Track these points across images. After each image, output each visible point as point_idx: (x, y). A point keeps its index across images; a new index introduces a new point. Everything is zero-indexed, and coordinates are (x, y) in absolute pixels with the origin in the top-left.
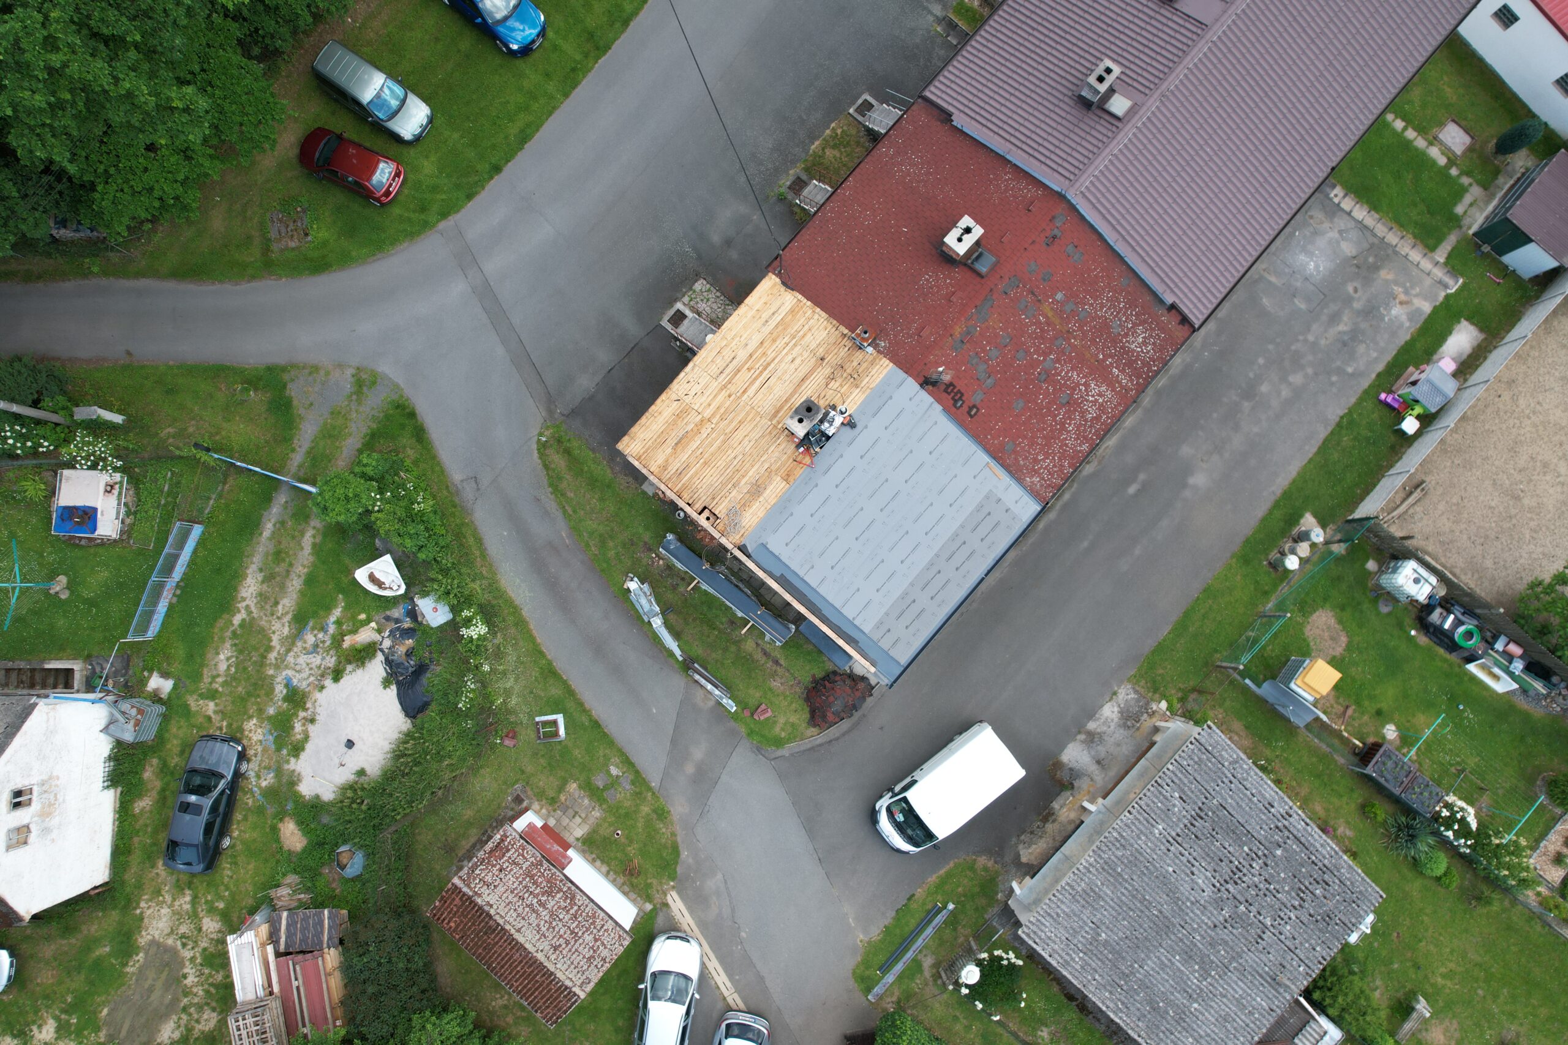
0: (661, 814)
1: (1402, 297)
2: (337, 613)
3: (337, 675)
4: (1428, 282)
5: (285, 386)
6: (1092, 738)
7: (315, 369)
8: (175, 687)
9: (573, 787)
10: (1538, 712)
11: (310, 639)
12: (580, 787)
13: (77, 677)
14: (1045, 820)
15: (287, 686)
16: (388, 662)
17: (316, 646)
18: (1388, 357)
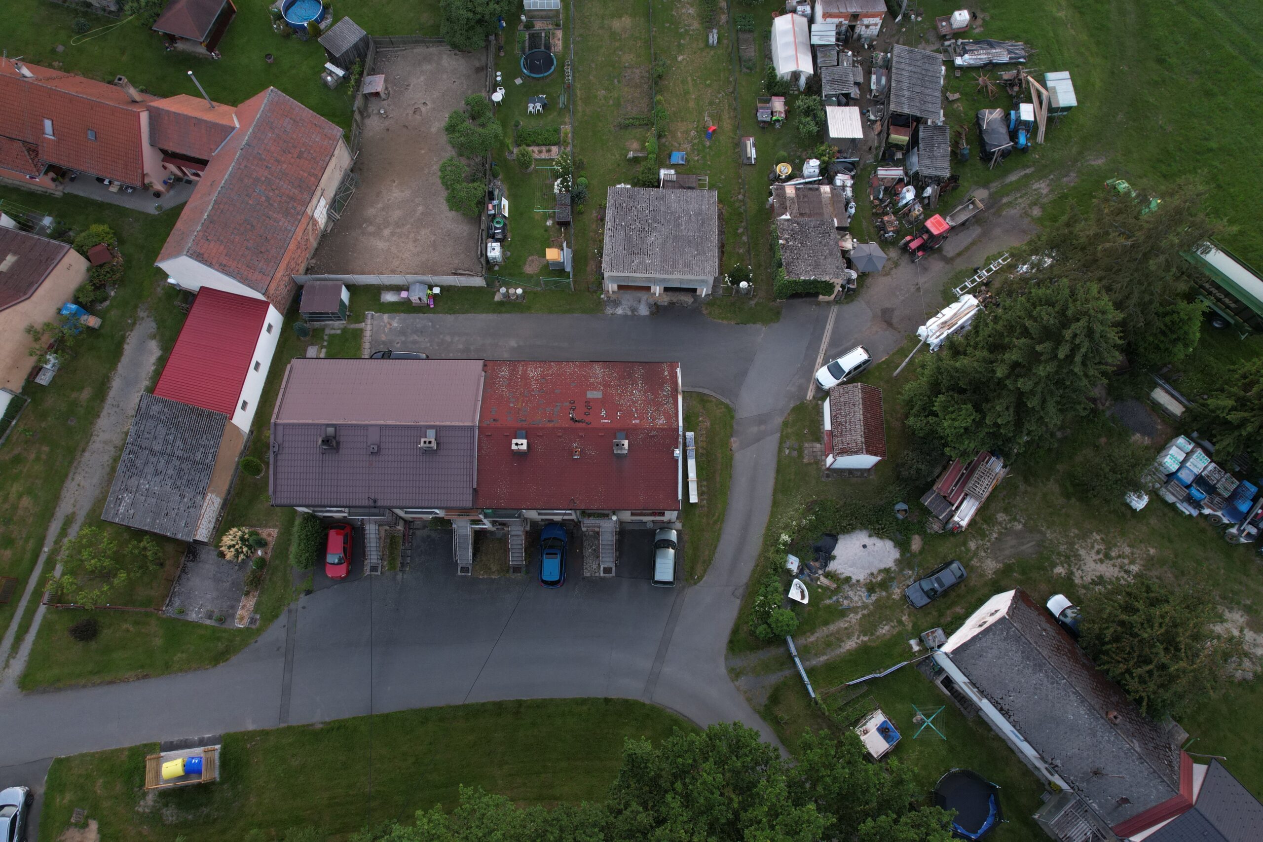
0: (785, 424)
1: (388, 326)
2: (828, 602)
3: (848, 579)
4: (375, 323)
5: (766, 706)
6: (633, 310)
7: (749, 700)
8: (911, 639)
9: (805, 460)
10: (505, 188)
11: (846, 603)
12: (803, 458)
13: (942, 678)
14: (674, 303)
15: (870, 596)
16: (826, 565)
17: (846, 598)
18: (415, 315)
